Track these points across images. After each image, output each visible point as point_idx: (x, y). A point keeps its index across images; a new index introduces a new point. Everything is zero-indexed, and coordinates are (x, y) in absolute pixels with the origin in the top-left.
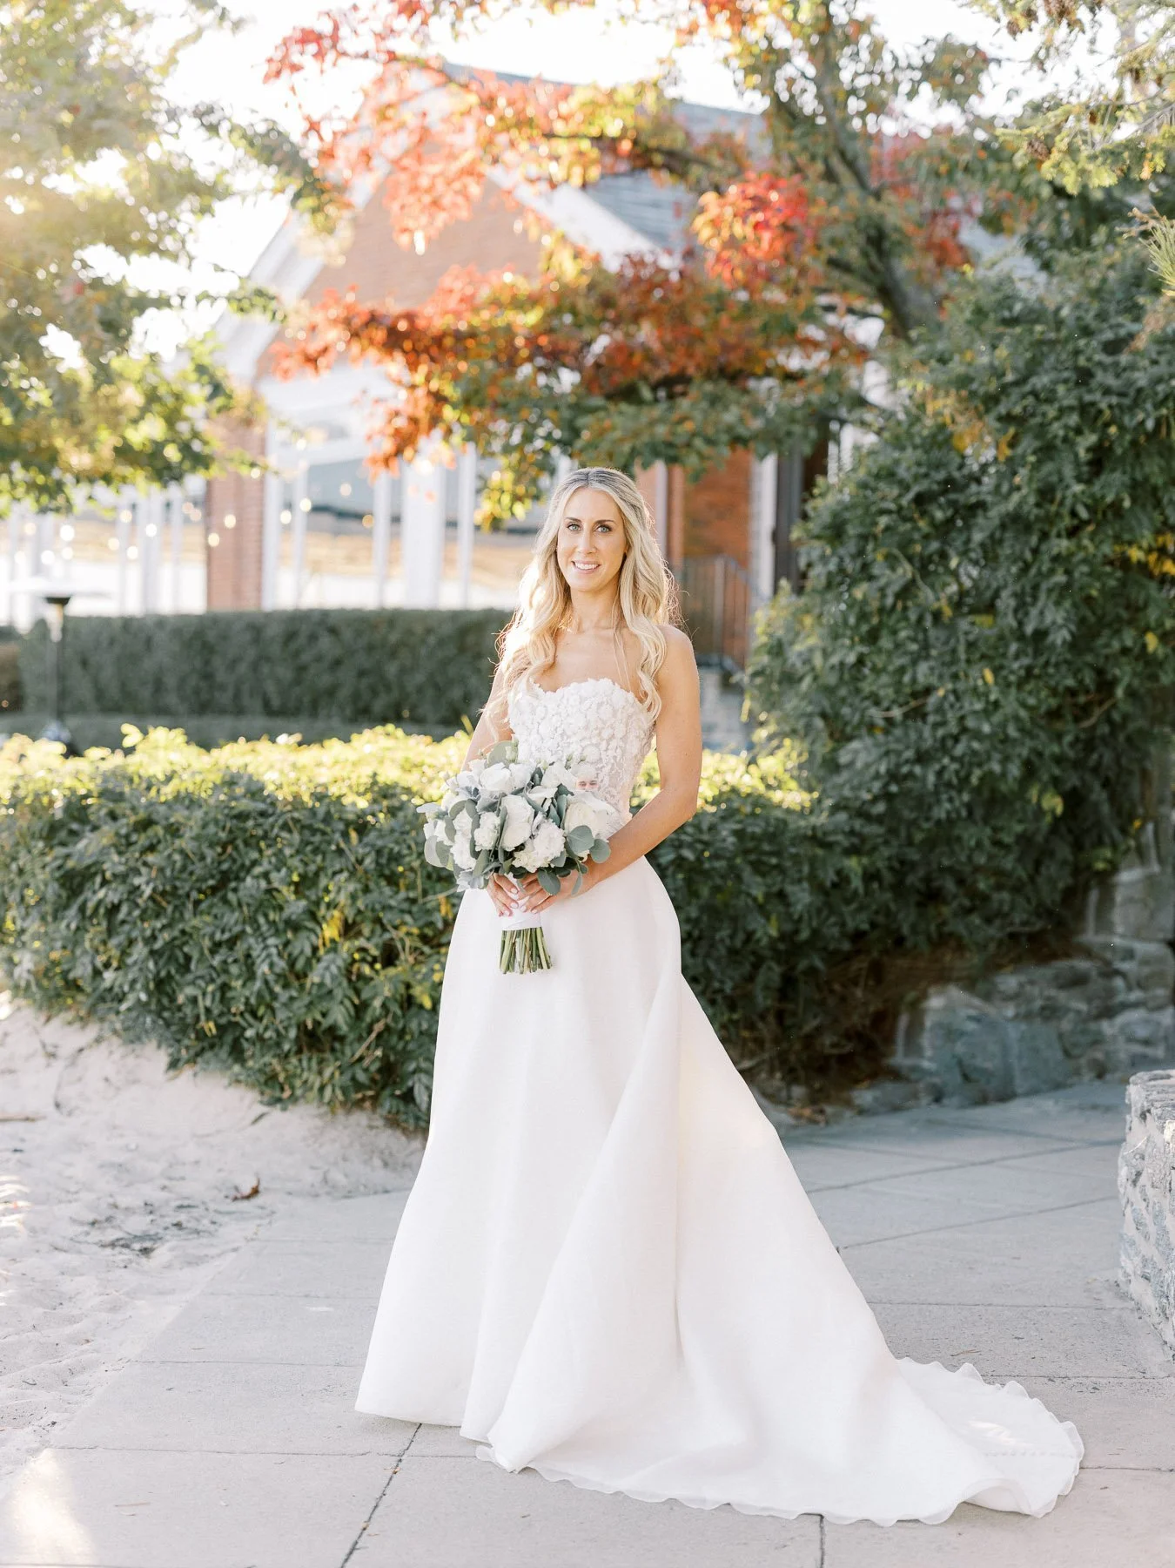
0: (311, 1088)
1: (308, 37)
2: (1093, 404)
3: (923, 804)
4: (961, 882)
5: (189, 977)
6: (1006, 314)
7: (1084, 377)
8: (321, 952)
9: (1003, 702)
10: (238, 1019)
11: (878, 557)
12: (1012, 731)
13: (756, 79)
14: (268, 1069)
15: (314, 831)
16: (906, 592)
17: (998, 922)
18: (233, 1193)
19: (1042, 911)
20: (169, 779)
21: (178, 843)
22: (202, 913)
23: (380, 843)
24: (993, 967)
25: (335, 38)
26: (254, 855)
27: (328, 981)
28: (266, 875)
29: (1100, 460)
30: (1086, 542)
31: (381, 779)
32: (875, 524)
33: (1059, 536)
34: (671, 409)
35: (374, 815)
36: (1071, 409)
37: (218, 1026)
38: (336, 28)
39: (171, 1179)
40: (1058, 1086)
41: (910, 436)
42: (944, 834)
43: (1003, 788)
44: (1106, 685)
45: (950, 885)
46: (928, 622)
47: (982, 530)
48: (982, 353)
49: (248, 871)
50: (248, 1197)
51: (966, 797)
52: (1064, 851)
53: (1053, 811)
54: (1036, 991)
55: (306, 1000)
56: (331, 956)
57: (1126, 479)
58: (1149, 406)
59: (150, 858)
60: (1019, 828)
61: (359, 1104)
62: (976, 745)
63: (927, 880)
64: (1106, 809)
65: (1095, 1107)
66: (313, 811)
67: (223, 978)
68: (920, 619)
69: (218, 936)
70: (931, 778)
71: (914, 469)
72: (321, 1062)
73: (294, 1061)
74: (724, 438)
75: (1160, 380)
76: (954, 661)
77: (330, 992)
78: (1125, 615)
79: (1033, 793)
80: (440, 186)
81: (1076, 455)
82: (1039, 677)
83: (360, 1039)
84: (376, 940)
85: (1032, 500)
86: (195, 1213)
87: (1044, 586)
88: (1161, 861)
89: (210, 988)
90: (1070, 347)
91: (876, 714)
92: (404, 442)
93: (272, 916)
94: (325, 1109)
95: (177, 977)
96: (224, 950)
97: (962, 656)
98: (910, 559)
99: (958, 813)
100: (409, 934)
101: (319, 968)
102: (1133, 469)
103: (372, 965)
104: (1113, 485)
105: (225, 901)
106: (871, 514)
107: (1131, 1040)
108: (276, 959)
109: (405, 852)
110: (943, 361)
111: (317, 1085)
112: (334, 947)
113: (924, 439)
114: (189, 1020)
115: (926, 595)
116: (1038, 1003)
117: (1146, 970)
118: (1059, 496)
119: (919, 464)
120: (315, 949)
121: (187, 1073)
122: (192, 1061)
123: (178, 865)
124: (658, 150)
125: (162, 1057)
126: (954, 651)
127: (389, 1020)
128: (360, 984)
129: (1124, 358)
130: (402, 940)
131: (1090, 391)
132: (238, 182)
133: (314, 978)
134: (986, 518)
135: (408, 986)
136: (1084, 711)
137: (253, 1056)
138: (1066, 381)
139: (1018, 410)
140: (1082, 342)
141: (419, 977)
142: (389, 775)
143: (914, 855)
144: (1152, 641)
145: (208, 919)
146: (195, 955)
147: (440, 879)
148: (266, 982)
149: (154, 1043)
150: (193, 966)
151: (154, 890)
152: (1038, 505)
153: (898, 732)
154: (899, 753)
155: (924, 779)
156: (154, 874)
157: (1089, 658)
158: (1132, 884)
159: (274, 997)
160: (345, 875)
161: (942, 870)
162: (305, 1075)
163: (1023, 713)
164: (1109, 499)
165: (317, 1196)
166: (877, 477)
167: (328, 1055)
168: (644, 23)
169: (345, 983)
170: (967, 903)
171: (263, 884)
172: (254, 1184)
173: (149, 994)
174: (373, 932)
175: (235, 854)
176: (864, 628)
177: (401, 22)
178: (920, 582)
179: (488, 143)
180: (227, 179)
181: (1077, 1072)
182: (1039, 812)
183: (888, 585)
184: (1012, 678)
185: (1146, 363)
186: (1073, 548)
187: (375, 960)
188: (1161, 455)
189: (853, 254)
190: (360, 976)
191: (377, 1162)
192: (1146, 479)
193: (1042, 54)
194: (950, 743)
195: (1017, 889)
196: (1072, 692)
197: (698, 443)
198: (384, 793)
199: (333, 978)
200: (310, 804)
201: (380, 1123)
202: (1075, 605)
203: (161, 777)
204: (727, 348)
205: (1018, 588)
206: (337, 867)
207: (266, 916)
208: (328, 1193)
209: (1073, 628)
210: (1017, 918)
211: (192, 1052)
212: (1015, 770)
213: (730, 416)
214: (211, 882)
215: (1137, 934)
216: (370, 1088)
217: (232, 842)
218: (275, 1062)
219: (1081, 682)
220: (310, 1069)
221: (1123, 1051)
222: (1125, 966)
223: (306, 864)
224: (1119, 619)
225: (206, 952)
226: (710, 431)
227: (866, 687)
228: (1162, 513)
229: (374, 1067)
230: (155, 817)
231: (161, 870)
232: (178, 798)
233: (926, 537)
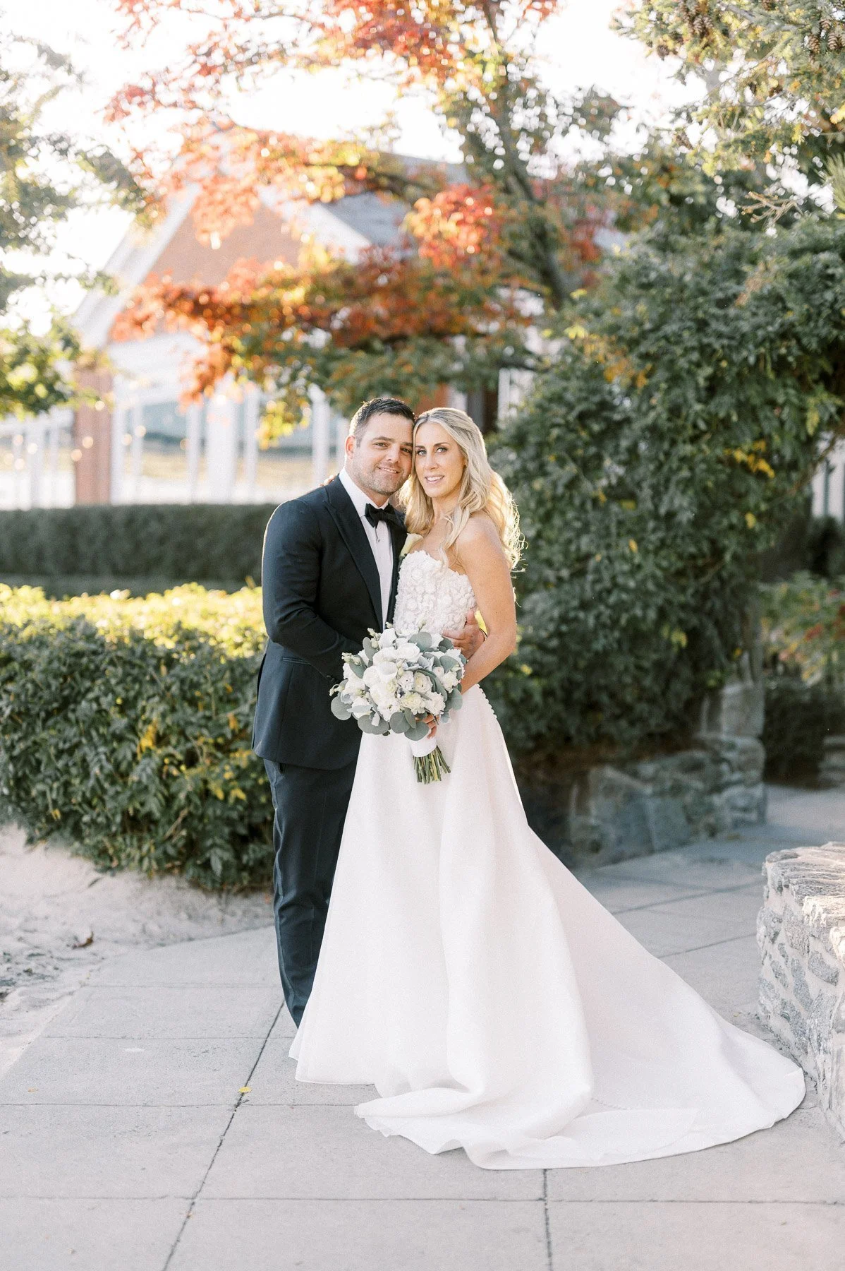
0: (133, 859)
1: (134, 92)
2: (709, 345)
3: (585, 639)
4: (612, 696)
5: (40, 776)
6: (644, 280)
7: (702, 325)
8: (139, 757)
9: (644, 564)
10: (77, 808)
11: (550, 459)
12: (651, 586)
13: (454, 121)
14: (100, 846)
15: (133, 666)
16: (572, 484)
17: (638, 726)
18: (73, 942)
19: (669, 716)
20: (25, 625)
21: (30, 674)
22: (49, 728)
23: (183, 674)
24: (637, 758)
25: (153, 92)
26: (88, 684)
27: (144, 780)
28: (97, 700)
29: (713, 387)
30: (704, 447)
31: (185, 626)
32: (548, 434)
33: (684, 442)
34: (395, 357)
35: (178, 653)
36: (693, 349)
37: (63, 813)
38: (154, 85)
39: (26, 931)
40: (683, 843)
41: (573, 369)
42: (601, 661)
43: (644, 627)
44: (718, 552)
45: (604, 698)
46: (589, 506)
47: (627, 438)
48: (625, 308)
49: (84, 696)
50: (84, 946)
51: (617, 634)
52: (686, 672)
53: (679, 644)
54: (666, 775)
55: (128, 793)
56: (146, 761)
57: (734, 401)
58: (751, 346)
59: (10, 687)
60: (654, 656)
61: (169, 871)
62: (624, 596)
63: (588, 694)
64: (717, 642)
65: (712, 860)
66: (132, 651)
67: (65, 777)
68: (583, 504)
69: (61, 745)
70: (591, 621)
71: (578, 394)
72: (140, 840)
73: (120, 839)
74: (433, 377)
75: (758, 327)
76: (608, 534)
77: (146, 788)
78: (732, 500)
79: (665, 632)
80: (230, 200)
81: (697, 384)
82: (669, 547)
83: (170, 823)
84: (182, 748)
85: (665, 416)
86: (43, 960)
87: (674, 479)
88: (754, 678)
89: (55, 785)
90: (692, 304)
91: (550, 574)
92: (206, 382)
93: (102, 730)
94: (143, 875)
95: (31, 777)
96: (65, 757)
97: (613, 529)
98: (575, 460)
99: (611, 645)
100: (206, 743)
101: (138, 769)
102: (738, 392)
103: (178, 767)
104: (724, 405)
105: (67, 719)
106: (546, 428)
107: (734, 808)
108: (105, 763)
109: (202, 680)
110: (598, 314)
111: (137, 857)
112: (148, 753)
113: (583, 372)
114: (41, 808)
115: (586, 486)
116: (668, 784)
117: (743, 758)
118: (684, 413)
119: (581, 390)
120: (134, 755)
121: (41, 847)
122: (43, 838)
123: (30, 692)
124: (385, 175)
125: (22, 835)
126: (607, 528)
127: (192, 808)
128: (170, 781)
129: (732, 312)
130: (201, 748)
131: (707, 335)
132: (85, 196)
133: (134, 777)
134: (630, 428)
135: (205, 782)
136: (700, 572)
137: (89, 835)
138: (689, 328)
139: (653, 350)
140: (701, 300)
141: (214, 775)
142: (191, 622)
143: (578, 677)
144: (751, 520)
145: (53, 732)
146: (44, 759)
147: (229, 701)
148: (98, 780)
149: (15, 825)
150: (42, 768)
151: (12, 711)
152: (669, 420)
153: (566, 587)
154: (567, 603)
155: (586, 621)
156: (12, 698)
157: (706, 532)
158: (734, 696)
159: (104, 791)
160: (157, 699)
161: (599, 688)
162: (128, 850)
163: (659, 573)
164: (722, 414)
165: (137, 943)
166: (551, 400)
167: (146, 835)
168: (374, 79)
169: (157, 780)
170: (617, 711)
171: (95, 706)
172: (88, 935)
173: (10, 788)
174: (178, 742)
175: (73, 683)
176: (542, 511)
177: (200, 81)
178: (582, 477)
179: (263, 169)
180: (77, 194)
181: (696, 833)
182: (669, 645)
183: (559, 478)
184: (651, 547)
185: (748, 314)
186: (695, 452)
187: (180, 763)
188: (759, 383)
189: (524, 246)
190: (169, 775)
191: (184, 915)
192: (748, 399)
193: (684, 71)
194: (604, 595)
195: (652, 701)
196: (693, 557)
197: (416, 381)
198: (187, 636)
199: (149, 777)
200: (130, 645)
201: (185, 884)
202: (696, 493)
203: (20, 624)
204: (434, 314)
205: (655, 481)
206: (151, 692)
207: (97, 730)
208: (146, 941)
209: (695, 509)
210: (653, 722)
211: (44, 832)
212: (652, 614)
213: (437, 362)
214: (55, 705)
215: (738, 731)
216: (177, 859)
217: (71, 673)
218: (106, 840)
219: (700, 550)
220: (132, 844)
221: (728, 817)
222: (730, 755)
223: (127, 691)
224: (727, 503)
225: (53, 758)
226: (423, 372)
227: (544, 554)
228: (759, 426)
229: (181, 844)
230: (14, 655)
231: (18, 696)
232: (31, 641)
233: (587, 445)
